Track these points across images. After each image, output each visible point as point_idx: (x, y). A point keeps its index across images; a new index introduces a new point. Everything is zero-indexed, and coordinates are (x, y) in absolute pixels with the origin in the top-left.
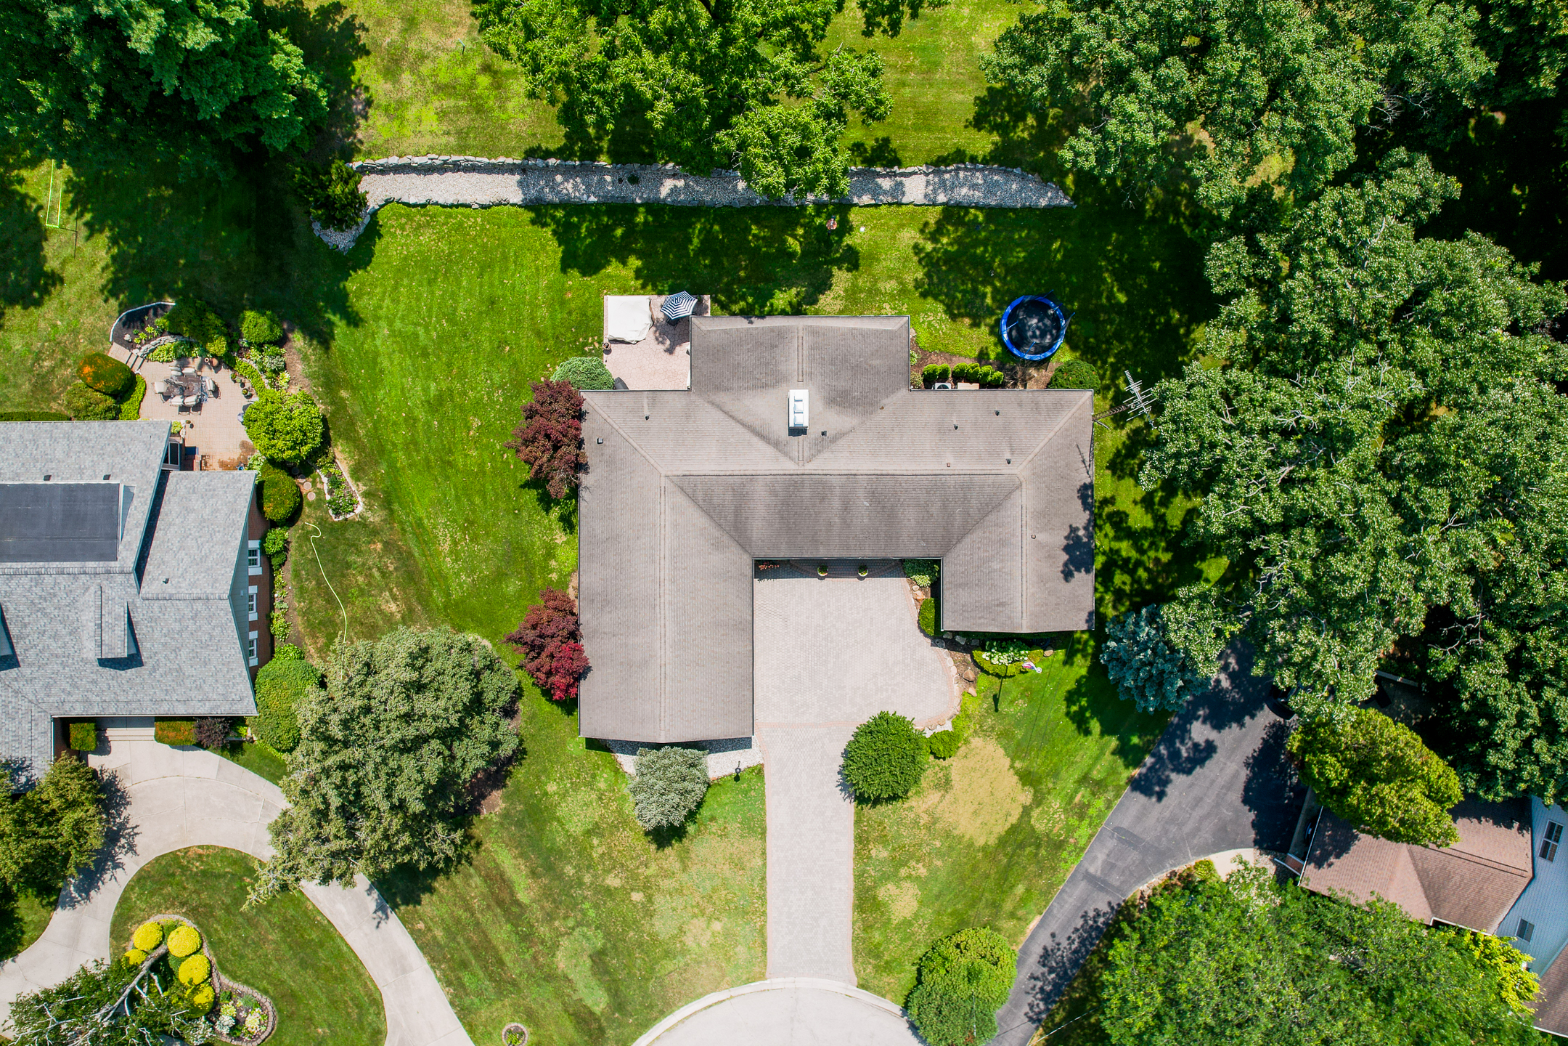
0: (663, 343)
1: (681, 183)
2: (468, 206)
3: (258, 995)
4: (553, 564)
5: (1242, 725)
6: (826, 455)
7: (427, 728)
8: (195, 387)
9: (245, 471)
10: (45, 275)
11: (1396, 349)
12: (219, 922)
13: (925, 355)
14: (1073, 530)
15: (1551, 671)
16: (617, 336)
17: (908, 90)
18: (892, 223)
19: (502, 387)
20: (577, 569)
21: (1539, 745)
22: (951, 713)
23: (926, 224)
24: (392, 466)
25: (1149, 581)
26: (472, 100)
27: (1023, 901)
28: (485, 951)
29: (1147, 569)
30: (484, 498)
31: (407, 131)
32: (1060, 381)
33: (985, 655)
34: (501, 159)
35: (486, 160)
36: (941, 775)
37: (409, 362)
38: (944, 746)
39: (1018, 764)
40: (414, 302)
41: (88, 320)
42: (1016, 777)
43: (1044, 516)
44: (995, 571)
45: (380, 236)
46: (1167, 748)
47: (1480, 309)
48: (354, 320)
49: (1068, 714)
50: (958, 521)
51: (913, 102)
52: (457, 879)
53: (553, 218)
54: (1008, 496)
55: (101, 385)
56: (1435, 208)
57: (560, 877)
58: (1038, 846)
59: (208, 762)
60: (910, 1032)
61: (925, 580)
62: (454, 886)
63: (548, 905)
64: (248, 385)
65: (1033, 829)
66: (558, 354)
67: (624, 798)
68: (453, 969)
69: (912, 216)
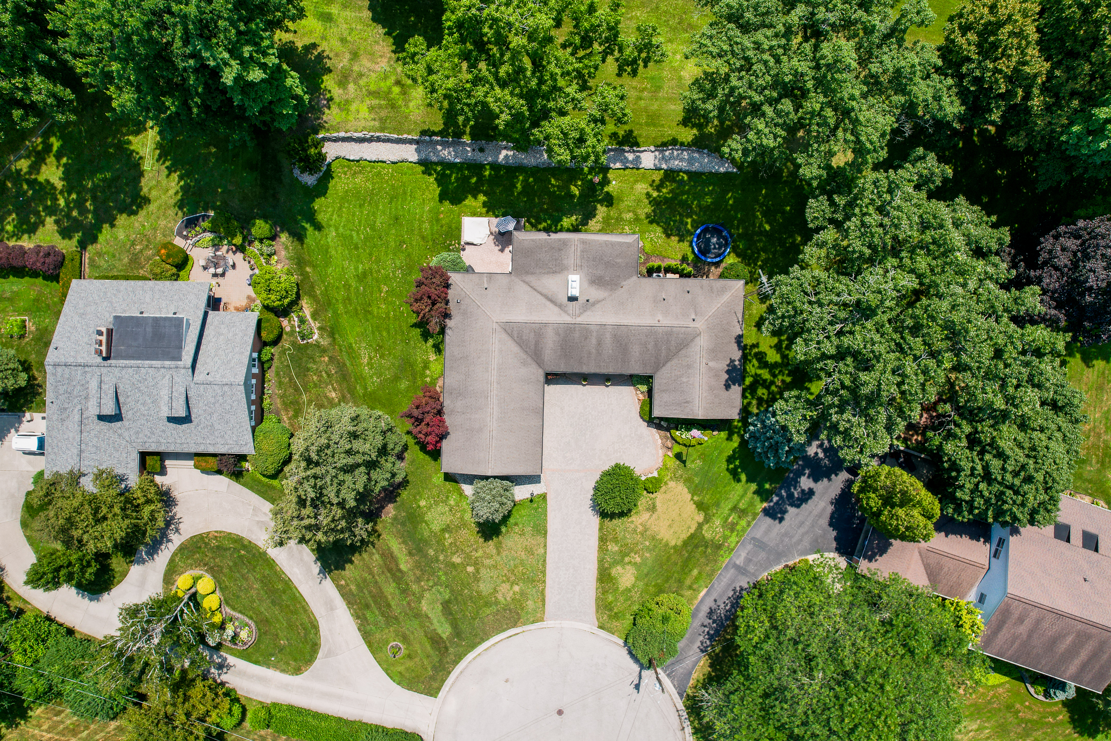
0: (497, 246)
1: (511, 153)
2: (385, 162)
3: (247, 620)
4: (428, 372)
5: (830, 480)
6: (588, 313)
7: (359, 459)
8: (222, 263)
9: (249, 313)
10: (141, 197)
11: (907, 261)
12: (225, 576)
13: (648, 257)
14: (732, 361)
15: (989, 445)
16: (469, 240)
17: (643, 102)
18: (632, 179)
19: (401, 268)
20: (442, 375)
21: (982, 486)
22: (657, 467)
23: (654, 181)
24: (335, 312)
26: (389, 101)
27: (697, 579)
28: (379, 598)
29: (777, 386)
30: (388, 332)
31: (351, 118)
32: (726, 274)
33: (678, 433)
34: (405, 136)
35: (396, 136)
36: (650, 502)
37: (347, 252)
38: (652, 486)
39: (696, 498)
40: (351, 217)
41: (162, 223)
42: (694, 506)
43: (714, 352)
44: (684, 383)
45: (333, 178)
46: (786, 492)
47: (949, 242)
48: (318, 227)
49: (727, 469)
50: (664, 353)
51: (646, 109)
52: (365, 555)
53: (435, 170)
54: (692, 340)
55: (170, 261)
56: (938, 183)
57: (426, 556)
58: (706, 547)
59: (222, 482)
60: (628, 656)
61: (644, 388)
62: (363, 559)
63: (418, 573)
64: (252, 263)
65: (704, 537)
66: (434, 251)
67: (464, 511)
68: (360, 609)
69: (644, 176)
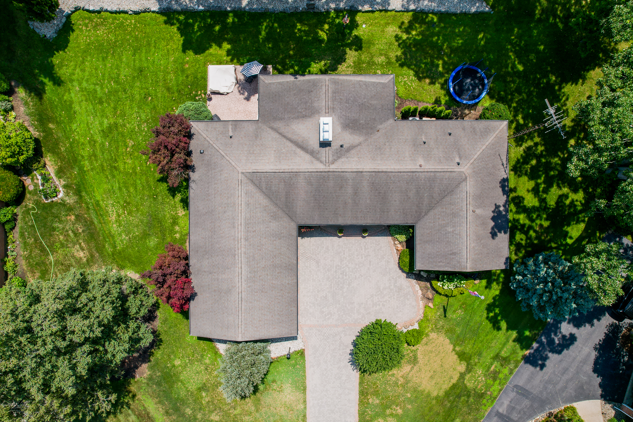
0: (243, 94)
2: (126, 12)
4: (177, 228)
5: (592, 325)
6: (343, 159)
13: (402, 101)
14: (497, 207)
16: (215, 89)
18: (382, 22)
19: (146, 121)
22: (418, 319)
23: (403, 23)
24: (81, 169)
25: (536, 238)
29: (535, 231)
30: (136, 188)
32: (487, 115)
33: (439, 284)
36: (411, 355)
37: (91, 107)
38: (413, 338)
39: (457, 349)
40: (94, 71)
42: (456, 356)
43: (480, 198)
44: (449, 232)
45: (73, 31)
46: (546, 338)
48: (58, 82)
49: (487, 318)
50: (426, 201)
52: (121, 417)
53: (178, 20)
54: (458, 185)
58: (469, 396)
61: (403, 238)
65: (466, 387)
66: (178, 102)
69: (394, 18)
